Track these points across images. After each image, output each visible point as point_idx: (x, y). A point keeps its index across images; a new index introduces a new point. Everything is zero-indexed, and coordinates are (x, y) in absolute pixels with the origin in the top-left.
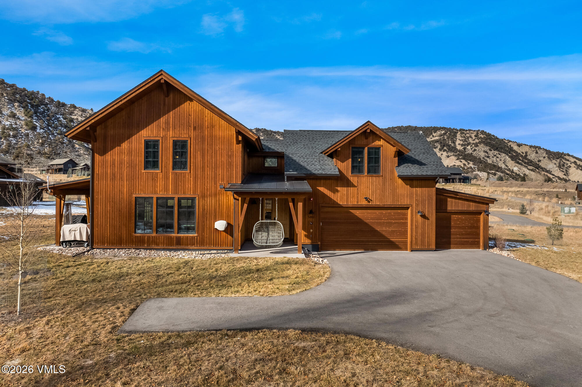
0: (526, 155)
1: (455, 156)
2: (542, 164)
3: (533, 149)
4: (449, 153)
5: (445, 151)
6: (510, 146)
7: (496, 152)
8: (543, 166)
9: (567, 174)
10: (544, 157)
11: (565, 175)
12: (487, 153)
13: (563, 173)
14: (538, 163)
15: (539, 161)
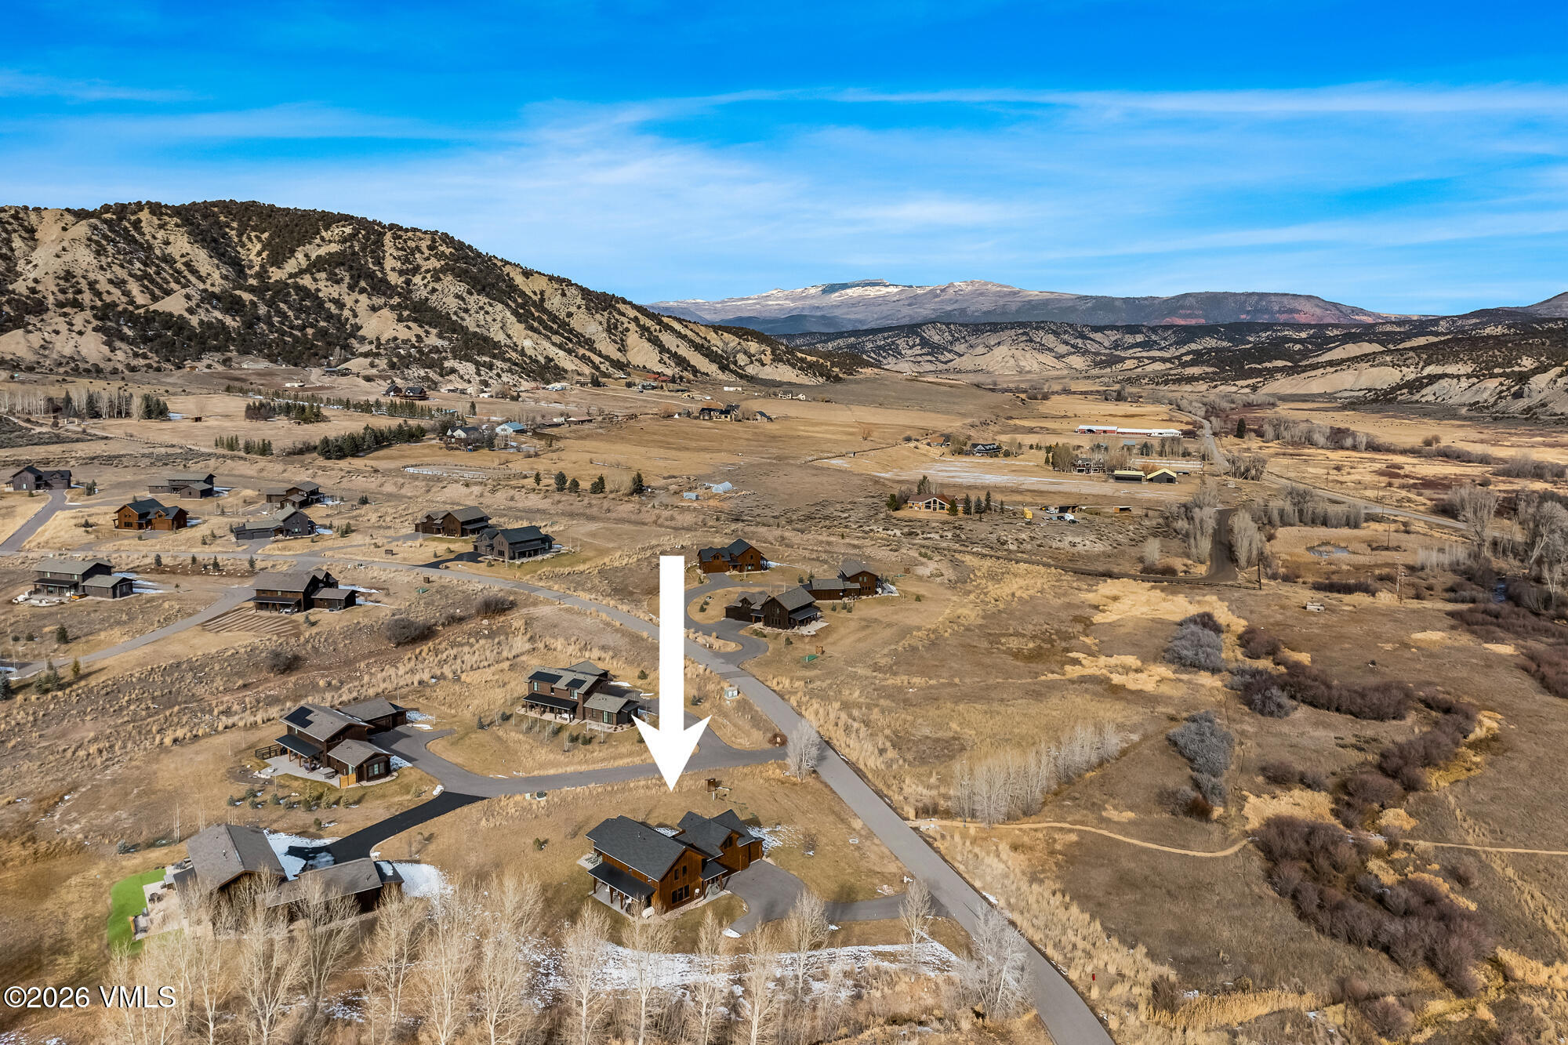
0: (542, 300)
1: (393, 308)
2: (574, 323)
3: (556, 286)
4: (374, 298)
5: (362, 291)
6: (508, 275)
7: (483, 299)
8: (578, 328)
9: (623, 349)
10: (579, 307)
11: (619, 350)
12: (463, 299)
13: (617, 346)
14: (567, 320)
15: (570, 315)
